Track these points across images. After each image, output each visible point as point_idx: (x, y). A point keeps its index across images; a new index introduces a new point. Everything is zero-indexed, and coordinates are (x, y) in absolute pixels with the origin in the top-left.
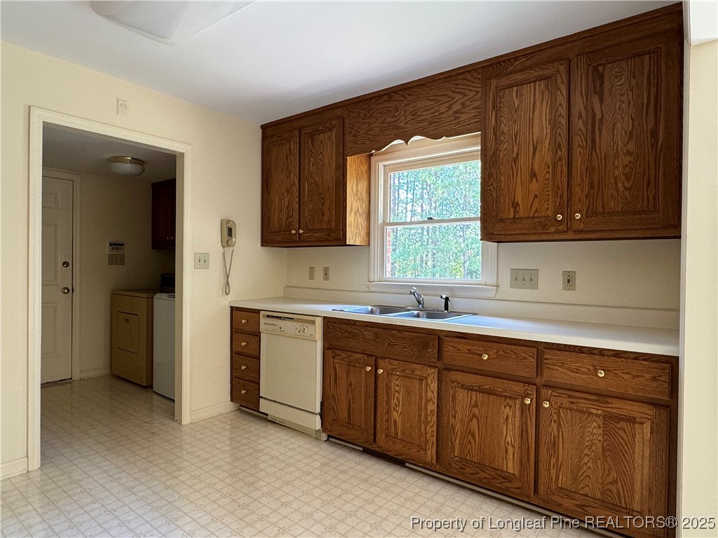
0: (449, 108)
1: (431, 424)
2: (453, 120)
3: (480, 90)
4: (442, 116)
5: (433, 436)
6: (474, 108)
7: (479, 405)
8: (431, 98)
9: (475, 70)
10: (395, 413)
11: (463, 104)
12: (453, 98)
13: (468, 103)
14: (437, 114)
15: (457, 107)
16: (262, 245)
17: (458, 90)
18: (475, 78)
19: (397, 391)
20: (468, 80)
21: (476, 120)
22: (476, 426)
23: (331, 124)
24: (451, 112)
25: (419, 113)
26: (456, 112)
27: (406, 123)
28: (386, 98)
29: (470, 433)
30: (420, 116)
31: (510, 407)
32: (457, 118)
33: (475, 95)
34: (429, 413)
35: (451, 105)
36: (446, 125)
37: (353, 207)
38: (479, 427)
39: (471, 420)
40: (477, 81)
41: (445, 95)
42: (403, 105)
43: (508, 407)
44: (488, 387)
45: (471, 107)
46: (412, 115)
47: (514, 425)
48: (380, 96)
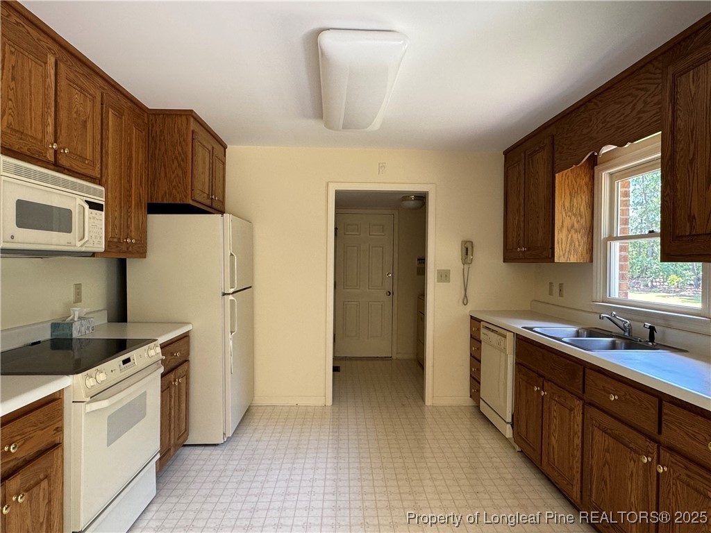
0: (633, 108)
1: (577, 459)
2: (636, 122)
3: (660, 81)
4: (627, 119)
5: (577, 472)
6: (655, 104)
7: (610, 450)
8: (617, 101)
9: (655, 58)
10: (553, 438)
11: (645, 102)
12: (637, 96)
13: (649, 100)
14: (622, 117)
15: (640, 106)
16: (504, 262)
17: (640, 86)
18: (657, 68)
19: (554, 417)
20: (650, 73)
21: (655, 119)
22: (608, 474)
23: (543, 143)
24: (634, 113)
25: (608, 120)
26: (639, 113)
27: (598, 132)
28: (582, 109)
29: (603, 479)
30: (609, 122)
31: (635, 462)
32: (640, 118)
33: (656, 88)
34: (575, 447)
35: (636, 104)
36: (630, 128)
37: (565, 224)
38: (610, 476)
39: (604, 466)
40: (658, 71)
41: (629, 95)
42: (595, 113)
43: (632, 462)
44: (617, 432)
45: (652, 104)
46: (602, 123)
47: (637, 484)
48: (578, 108)
